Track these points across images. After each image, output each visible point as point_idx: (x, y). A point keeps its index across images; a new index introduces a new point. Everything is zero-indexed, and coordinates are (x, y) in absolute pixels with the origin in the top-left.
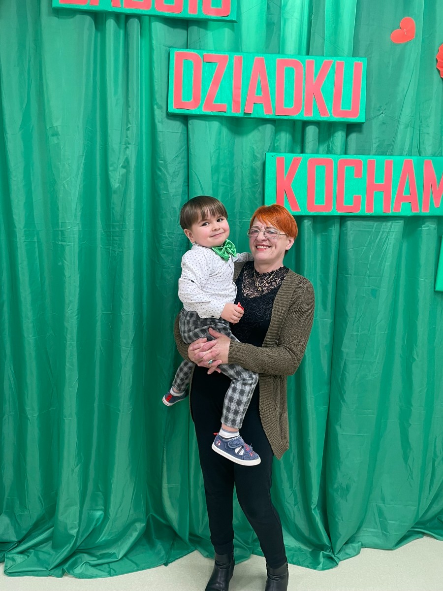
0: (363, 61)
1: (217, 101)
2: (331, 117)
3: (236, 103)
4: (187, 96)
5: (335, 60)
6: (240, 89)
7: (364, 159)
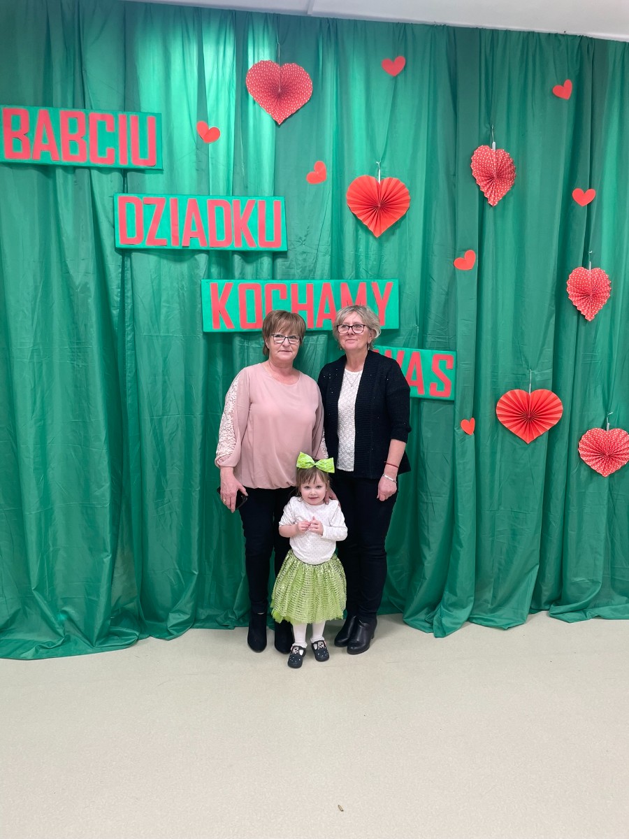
0: (281, 199)
1: (158, 236)
2: (258, 247)
3: (175, 238)
4: (131, 233)
5: (257, 200)
6: (177, 225)
7: (287, 283)
